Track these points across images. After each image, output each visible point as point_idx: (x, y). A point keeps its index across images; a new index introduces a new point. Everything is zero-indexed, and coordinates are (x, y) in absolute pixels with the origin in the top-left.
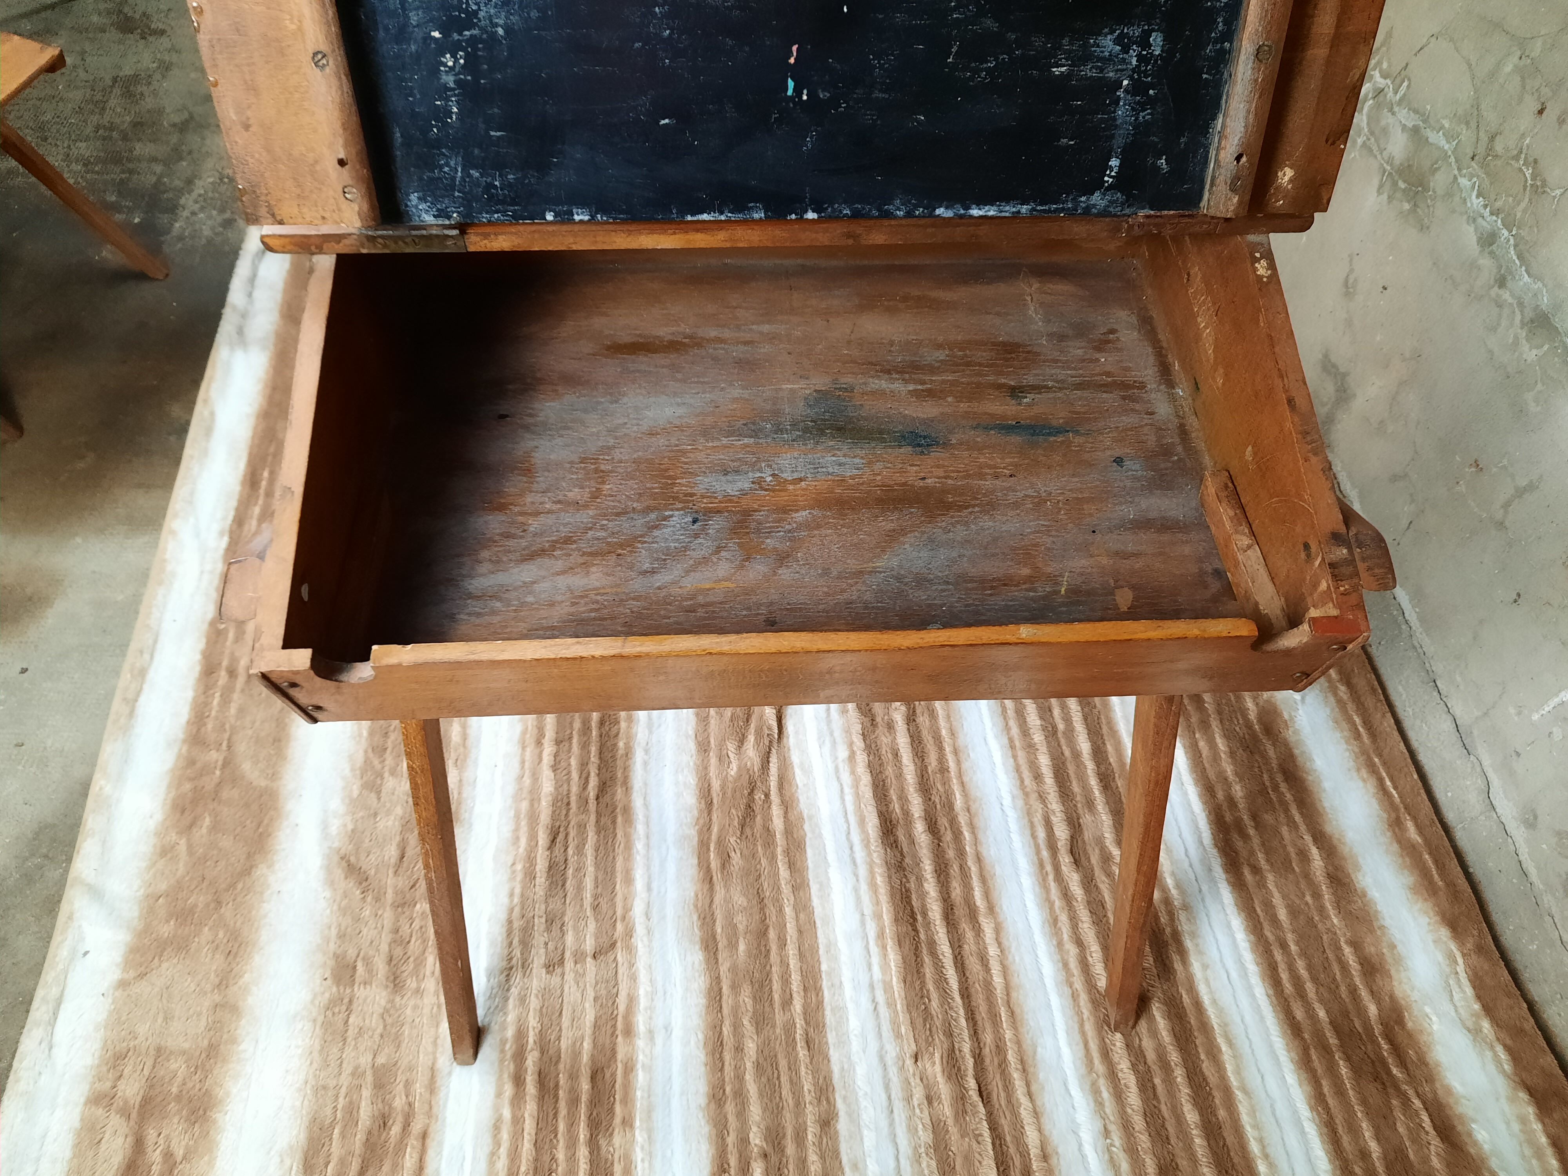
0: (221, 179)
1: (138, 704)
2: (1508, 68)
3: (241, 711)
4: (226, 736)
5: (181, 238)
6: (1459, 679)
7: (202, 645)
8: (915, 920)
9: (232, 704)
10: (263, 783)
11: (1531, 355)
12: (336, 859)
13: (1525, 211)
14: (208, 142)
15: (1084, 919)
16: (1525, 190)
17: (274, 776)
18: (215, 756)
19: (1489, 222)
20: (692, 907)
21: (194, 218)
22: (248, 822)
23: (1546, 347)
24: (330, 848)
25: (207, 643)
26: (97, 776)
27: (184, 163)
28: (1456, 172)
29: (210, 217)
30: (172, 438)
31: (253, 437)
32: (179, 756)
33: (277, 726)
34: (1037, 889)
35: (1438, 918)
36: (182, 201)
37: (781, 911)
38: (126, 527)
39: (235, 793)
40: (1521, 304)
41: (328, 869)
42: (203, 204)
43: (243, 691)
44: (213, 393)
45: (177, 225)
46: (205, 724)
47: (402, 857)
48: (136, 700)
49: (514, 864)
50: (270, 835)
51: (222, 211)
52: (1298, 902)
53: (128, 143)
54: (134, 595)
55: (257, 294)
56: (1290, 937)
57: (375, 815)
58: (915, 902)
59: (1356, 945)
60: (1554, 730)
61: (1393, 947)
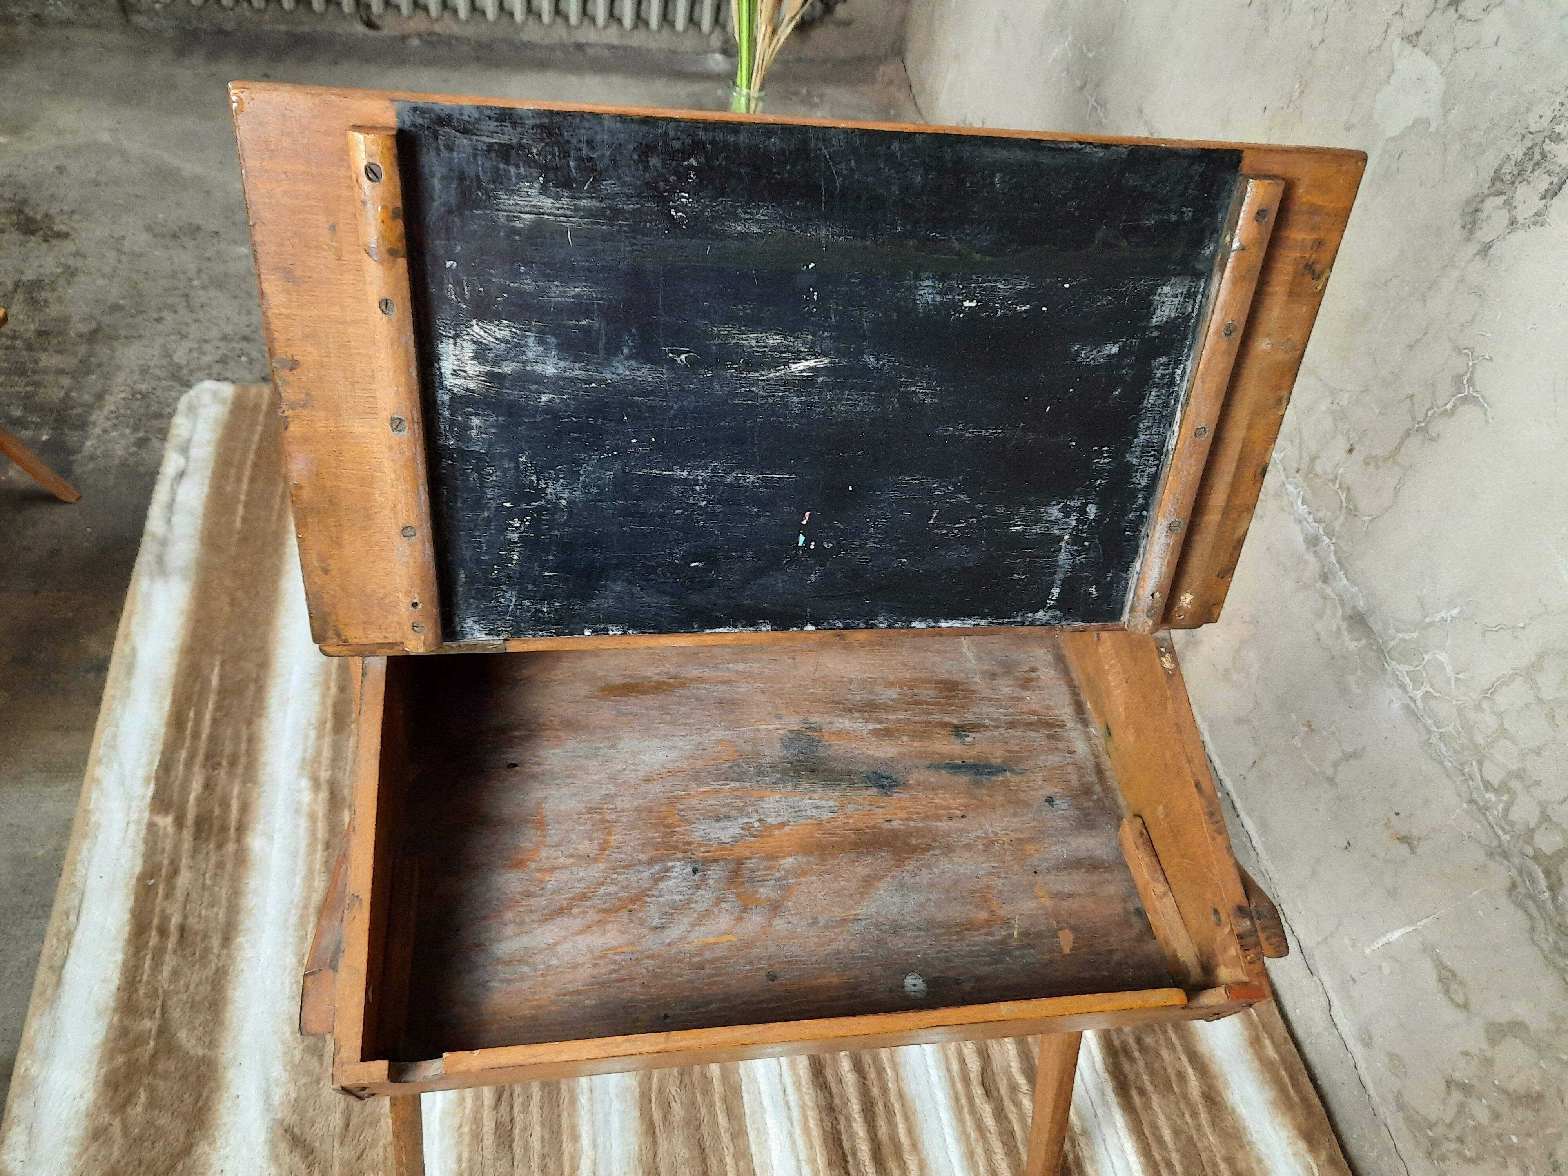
0: (133, 395)
1: (65, 971)
2: (1323, 408)
3: (175, 974)
4: (159, 1002)
5: (92, 458)
6: (1300, 905)
7: (130, 903)
8: (846, 1162)
9: (164, 967)
10: (200, 1052)
11: (1352, 645)
12: (280, 1132)
13: (1342, 526)
14: (118, 354)
15: (997, 1150)
16: (1341, 507)
17: (212, 1044)
18: (148, 1025)
19: (1312, 527)
20: (636, 1162)
21: (106, 436)
22: (186, 1096)
23: (1364, 642)
24: (273, 1120)
25: (136, 900)
26: (22, 1056)
27: (93, 377)
28: (1284, 478)
29: (123, 436)
30: (91, 676)
31: (177, 674)
32: (111, 1026)
33: (213, 989)
34: (954, 1123)
35: (1295, 1132)
36: (93, 418)
37: (721, 1160)
38: (44, 774)
39: (171, 1065)
40: (1342, 601)
41: (273, 1144)
42: (115, 421)
43: (175, 952)
44: (134, 628)
45: (88, 443)
46: (136, 990)
47: (347, 1125)
48: (63, 967)
49: (460, 1126)
50: (209, 1109)
51: (136, 429)
52: (1179, 1122)
53: (33, 354)
54: (56, 850)
55: (175, 520)
56: (1175, 1158)
57: (318, 1081)
58: (846, 1145)
59: (1230, 1161)
60: (1383, 965)
61: (1260, 1161)
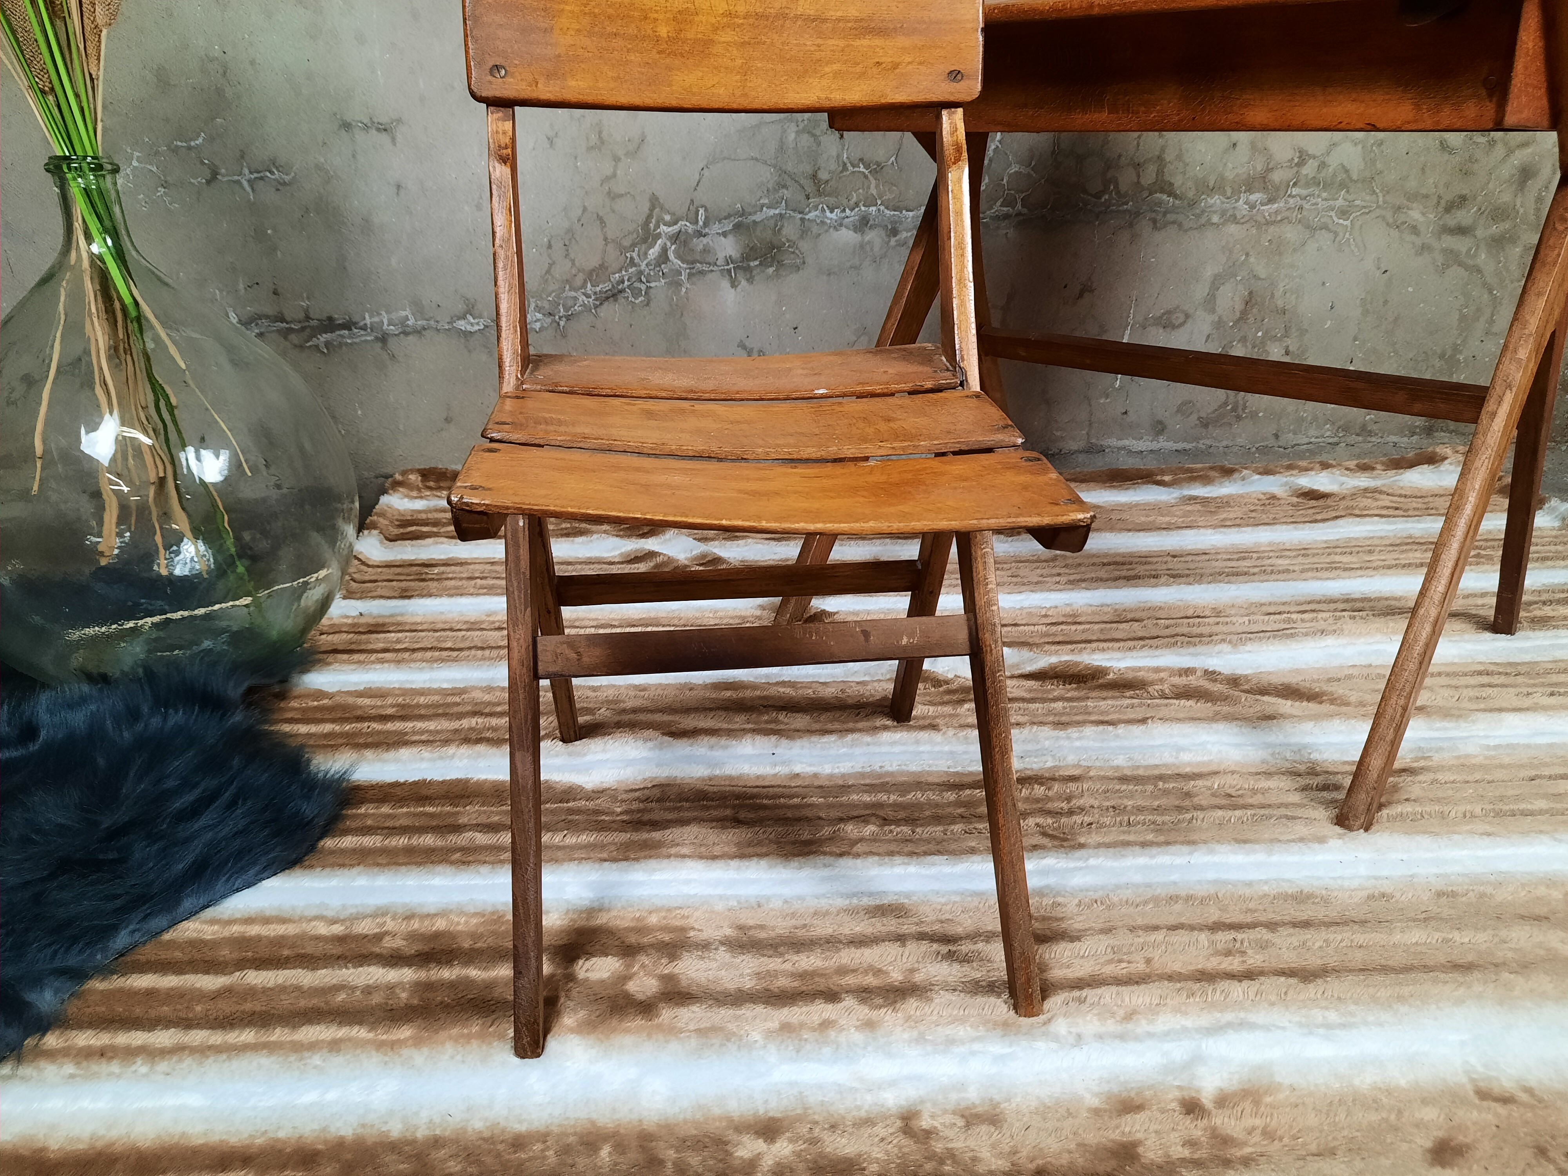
13: (877, 187)
16: (866, 177)
19: (854, 215)
28: (799, 216)
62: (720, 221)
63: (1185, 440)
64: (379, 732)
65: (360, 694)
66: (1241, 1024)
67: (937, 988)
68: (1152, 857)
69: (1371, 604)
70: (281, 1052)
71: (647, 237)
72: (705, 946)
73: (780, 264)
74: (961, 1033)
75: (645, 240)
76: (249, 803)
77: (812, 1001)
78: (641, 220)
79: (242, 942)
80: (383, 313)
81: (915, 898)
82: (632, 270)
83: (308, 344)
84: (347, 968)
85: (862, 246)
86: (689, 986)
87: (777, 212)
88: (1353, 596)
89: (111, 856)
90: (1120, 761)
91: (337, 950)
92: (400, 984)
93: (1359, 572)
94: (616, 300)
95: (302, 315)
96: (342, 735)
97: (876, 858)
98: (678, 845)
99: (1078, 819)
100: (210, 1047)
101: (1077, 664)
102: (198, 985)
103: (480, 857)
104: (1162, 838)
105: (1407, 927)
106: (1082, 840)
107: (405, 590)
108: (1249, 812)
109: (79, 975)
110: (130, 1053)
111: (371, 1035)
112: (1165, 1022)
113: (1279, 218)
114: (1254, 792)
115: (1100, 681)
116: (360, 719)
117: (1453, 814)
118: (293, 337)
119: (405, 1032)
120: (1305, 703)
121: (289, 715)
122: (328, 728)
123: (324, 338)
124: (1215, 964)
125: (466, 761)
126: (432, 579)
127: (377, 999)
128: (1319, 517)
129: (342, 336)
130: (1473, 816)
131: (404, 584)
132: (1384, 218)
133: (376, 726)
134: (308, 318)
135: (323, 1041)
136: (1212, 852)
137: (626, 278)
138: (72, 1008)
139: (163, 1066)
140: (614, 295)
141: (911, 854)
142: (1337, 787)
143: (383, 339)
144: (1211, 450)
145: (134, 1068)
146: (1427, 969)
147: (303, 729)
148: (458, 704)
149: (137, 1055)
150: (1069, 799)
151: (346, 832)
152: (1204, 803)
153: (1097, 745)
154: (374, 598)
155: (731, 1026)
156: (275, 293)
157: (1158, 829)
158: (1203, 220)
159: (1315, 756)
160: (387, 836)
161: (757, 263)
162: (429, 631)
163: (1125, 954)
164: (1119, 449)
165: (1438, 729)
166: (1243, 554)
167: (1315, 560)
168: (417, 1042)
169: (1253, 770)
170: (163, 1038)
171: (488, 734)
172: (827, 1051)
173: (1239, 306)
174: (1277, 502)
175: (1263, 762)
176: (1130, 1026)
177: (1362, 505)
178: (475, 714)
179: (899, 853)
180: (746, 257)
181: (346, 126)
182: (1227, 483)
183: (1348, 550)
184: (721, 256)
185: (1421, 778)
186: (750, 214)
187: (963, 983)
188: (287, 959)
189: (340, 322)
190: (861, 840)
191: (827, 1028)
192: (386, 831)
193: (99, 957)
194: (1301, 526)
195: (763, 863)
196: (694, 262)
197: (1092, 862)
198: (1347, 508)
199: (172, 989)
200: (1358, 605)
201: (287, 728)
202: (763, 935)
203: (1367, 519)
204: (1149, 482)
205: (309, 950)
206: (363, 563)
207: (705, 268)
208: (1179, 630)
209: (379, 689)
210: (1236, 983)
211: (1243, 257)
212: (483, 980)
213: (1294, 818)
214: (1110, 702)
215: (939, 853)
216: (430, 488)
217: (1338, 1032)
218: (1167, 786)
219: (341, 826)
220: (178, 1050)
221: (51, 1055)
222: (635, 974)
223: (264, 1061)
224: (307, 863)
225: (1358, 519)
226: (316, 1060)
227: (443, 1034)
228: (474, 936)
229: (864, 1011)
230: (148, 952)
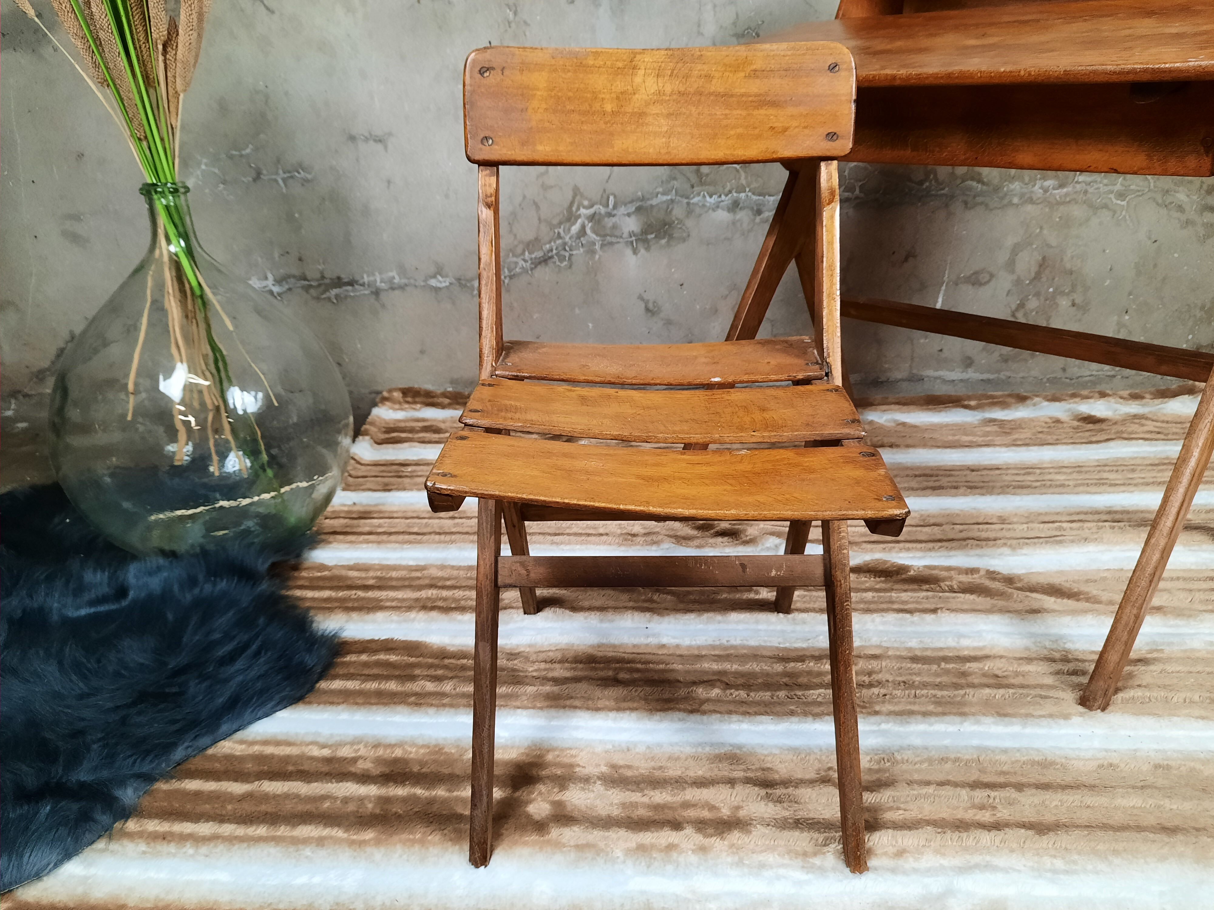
13: (746, 178)
19: (728, 200)
28: (686, 201)
62: (625, 205)
63: (989, 372)
64: (363, 599)
65: (351, 568)
66: (986, 866)
67: (755, 822)
68: (931, 724)
69: (1129, 516)
70: (284, 844)
71: (570, 217)
72: (587, 780)
73: (671, 237)
74: (771, 859)
75: (568, 220)
76: (269, 654)
77: (662, 828)
78: (566, 204)
79: (260, 758)
80: (377, 274)
81: (744, 750)
82: (559, 242)
83: (324, 296)
84: (332, 783)
85: (734, 223)
86: (572, 810)
87: (669, 197)
88: (1115, 509)
89: (174, 690)
90: (913, 643)
91: (325, 769)
92: (367, 797)
93: (1122, 488)
94: (546, 264)
95: (318, 276)
96: (337, 600)
97: (719, 715)
98: (572, 698)
99: (876, 690)
100: (236, 838)
101: (885, 562)
102: (229, 790)
103: (429, 701)
104: (940, 709)
105: (1127, 792)
106: (877, 708)
107: (386, 485)
108: (1011, 691)
109: (149, 778)
110: (183, 838)
111: (346, 835)
112: (929, 860)
113: (1068, 199)
114: (1017, 674)
115: (904, 576)
116: (350, 587)
117: (1175, 700)
118: (312, 291)
119: (369, 835)
120: (1065, 600)
121: (300, 583)
122: (326, 594)
123: (334, 292)
124: (971, 815)
125: (422, 624)
126: (406, 476)
127: (351, 807)
128: (1094, 439)
129: (347, 291)
130: (1192, 702)
131: (386, 480)
132: (1154, 200)
133: (361, 594)
134: (323, 277)
135: (313, 838)
136: (978, 722)
137: (554, 248)
138: (146, 802)
139: (204, 850)
140: (545, 260)
141: (746, 713)
142: (1084, 673)
143: (377, 293)
144: (1010, 380)
145: (184, 850)
146: (1139, 829)
147: (310, 594)
148: (419, 578)
149: (187, 840)
150: (870, 674)
151: (335, 677)
152: (976, 681)
153: (896, 629)
154: (364, 490)
155: (602, 845)
156: (300, 259)
157: (938, 702)
158: (1005, 202)
159: (1069, 646)
160: (364, 681)
161: (653, 236)
162: (402, 518)
163: (903, 803)
164: (936, 378)
165: (1171, 626)
166: (1028, 469)
167: (1087, 476)
168: (378, 842)
169: (1018, 655)
170: (205, 828)
171: (440, 604)
172: (670, 868)
173: (1034, 269)
174: (1060, 425)
175: (1027, 649)
176: (900, 862)
177: (1130, 430)
178: (431, 586)
179: (736, 713)
180: (645, 232)
181: (352, 138)
182: (1021, 408)
183: (1115, 468)
184: (626, 231)
185: (1152, 668)
186: (648, 199)
187: (775, 819)
188: (291, 773)
189: (346, 280)
190: (708, 700)
191: (671, 850)
192: (363, 677)
193: (163, 765)
194: (1078, 446)
195: (634, 715)
196: (605, 235)
197: (884, 726)
198: (1118, 432)
199: (211, 792)
200: (1117, 517)
201: (298, 593)
202: (629, 773)
203: (1134, 442)
204: (957, 406)
205: (306, 767)
206: (358, 463)
207: (614, 240)
208: (970, 534)
209: (364, 564)
210: (987, 832)
211: (1038, 230)
212: (426, 798)
213: (1046, 697)
214: (909, 594)
215: (766, 713)
216: (408, 402)
217: (1062, 876)
218: (948, 666)
219: (332, 672)
220: (214, 838)
221: (131, 836)
222: (534, 800)
223: (272, 850)
224: (307, 700)
225: (1126, 442)
226: (307, 851)
227: (396, 838)
228: (422, 763)
229: (698, 838)
230: (197, 763)
